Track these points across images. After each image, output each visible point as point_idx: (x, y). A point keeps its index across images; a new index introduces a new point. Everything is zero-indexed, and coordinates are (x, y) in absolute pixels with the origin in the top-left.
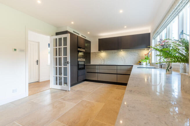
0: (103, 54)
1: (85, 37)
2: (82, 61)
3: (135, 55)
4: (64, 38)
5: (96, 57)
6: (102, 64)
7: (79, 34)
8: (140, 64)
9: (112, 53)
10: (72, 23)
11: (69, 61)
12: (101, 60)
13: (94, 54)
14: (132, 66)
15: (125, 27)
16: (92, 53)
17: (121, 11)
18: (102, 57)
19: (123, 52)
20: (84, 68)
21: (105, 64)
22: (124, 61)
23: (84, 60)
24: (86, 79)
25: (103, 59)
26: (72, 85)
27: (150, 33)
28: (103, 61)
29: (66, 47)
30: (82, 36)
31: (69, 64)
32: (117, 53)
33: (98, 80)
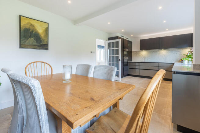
0: (144, 53)
1: (128, 39)
2: (126, 59)
3: (177, 54)
4: (116, 42)
5: (137, 55)
6: (143, 61)
7: (124, 37)
8: (182, 61)
9: (153, 51)
10: (123, 31)
11: (120, 59)
12: (142, 58)
13: (135, 52)
14: (174, 63)
15: (167, 30)
16: (133, 52)
17: (165, 22)
18: (143, 56)
19: (164, 51)
20: (127, 65)
21: (146, 61)
22: (165, 59)
23: (128, 58)
24: (129, 74)
25: (144, 57)
26: (122, 77)
27: (193, 33)
28: (144, 59)
29: (118, 49)
30: (126, 38)
31: (120, 61)
32: (157, 52)
33: (140, 75)
